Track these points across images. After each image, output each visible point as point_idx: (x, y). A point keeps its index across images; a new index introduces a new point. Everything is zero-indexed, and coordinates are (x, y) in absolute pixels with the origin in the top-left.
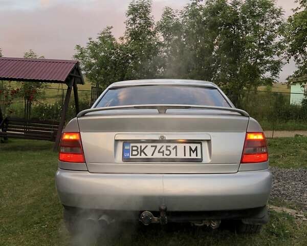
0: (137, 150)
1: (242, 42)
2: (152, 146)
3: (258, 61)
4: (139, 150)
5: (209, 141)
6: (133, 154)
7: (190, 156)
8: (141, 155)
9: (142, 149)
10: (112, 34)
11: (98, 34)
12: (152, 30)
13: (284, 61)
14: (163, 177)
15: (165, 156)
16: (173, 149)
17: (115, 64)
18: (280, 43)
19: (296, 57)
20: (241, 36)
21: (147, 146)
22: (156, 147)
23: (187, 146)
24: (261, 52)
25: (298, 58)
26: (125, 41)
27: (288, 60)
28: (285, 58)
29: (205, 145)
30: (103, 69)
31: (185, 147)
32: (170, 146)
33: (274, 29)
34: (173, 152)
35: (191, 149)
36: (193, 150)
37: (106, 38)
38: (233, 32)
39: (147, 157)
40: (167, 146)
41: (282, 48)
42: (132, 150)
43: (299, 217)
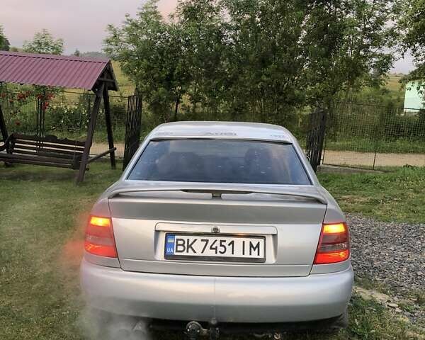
0: (183, 245)
1: (340, 26)
2: (202, 240)
3: (362, 53)
4: (186, 245)
5: (274, 236)
6: (179, 249)
7: (250, 254)
8: (188, 252)
9: (190, 243)
10: (158, 9)
11: (139, 9)
12: (214, 6)
13: (397, 55)
14: (215, 281)
15: (219, 255)
16: (229, 245)
17: (161, 54)
18: (392, 30)
19: (414, 50)
20: (339, 17)
21: (196, 240)
22: (207, 241)
23: (247, 241)
24: (366, 41)
25: (417, 52)
26: (176, 20)
27: (403, 54)
28: (399, 50)
29: (270, 240)
30: (144, 60)
31: (244, 242)
32: (225, 241)
33: (387, 8)
34: (229, 248)
35: (251, 245)
36: (255, 246)
37: (150, 16)
38: (328, 11)
39: (195, 254)
40: (221, 241)
41: (396, 36)
42: (177, 245)
43: (392, 307)
